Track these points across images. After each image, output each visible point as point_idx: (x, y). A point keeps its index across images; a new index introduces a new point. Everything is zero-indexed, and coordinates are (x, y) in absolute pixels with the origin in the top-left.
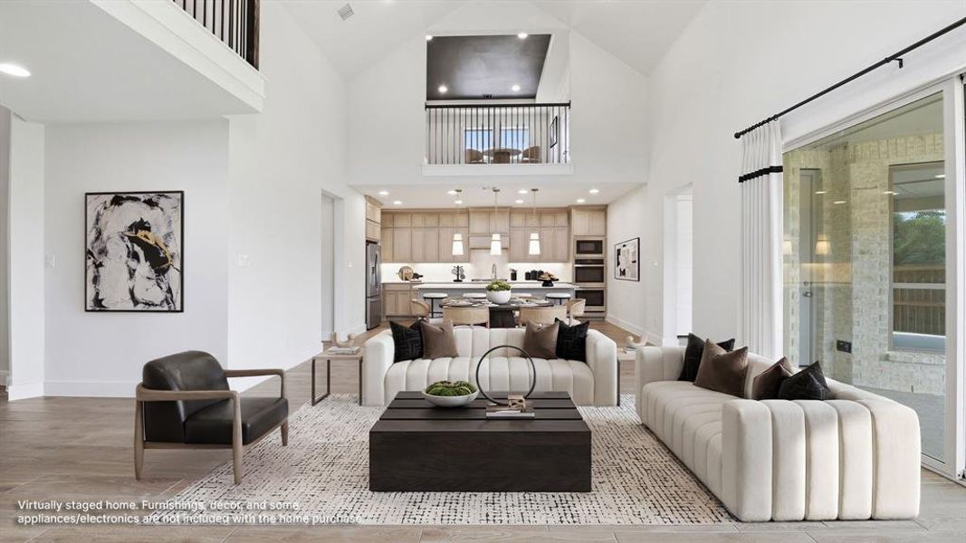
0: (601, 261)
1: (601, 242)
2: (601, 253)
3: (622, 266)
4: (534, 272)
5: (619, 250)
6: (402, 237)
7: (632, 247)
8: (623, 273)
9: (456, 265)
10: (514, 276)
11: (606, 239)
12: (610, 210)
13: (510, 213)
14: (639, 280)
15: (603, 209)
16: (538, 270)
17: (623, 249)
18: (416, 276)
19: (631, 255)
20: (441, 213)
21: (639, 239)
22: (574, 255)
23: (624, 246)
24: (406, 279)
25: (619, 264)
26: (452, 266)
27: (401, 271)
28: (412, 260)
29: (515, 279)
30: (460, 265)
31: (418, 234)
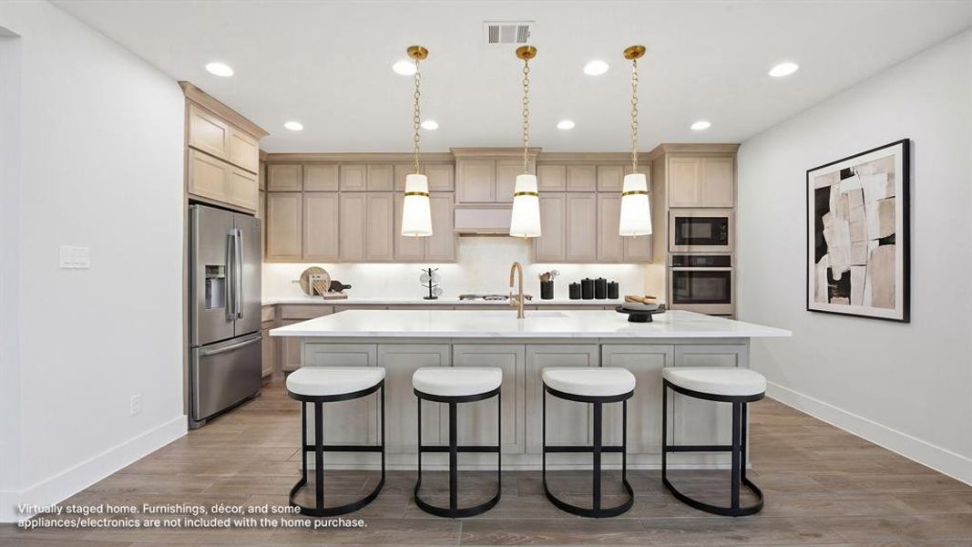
0: (725, 261)
1: (725, 220)
2: (725, 242)
3: (837, 260)
4: (586, 283)
5: (823, 196)
6: (322, 210)
7: (877, 181)
8: (841, 287)
9: (426, 266)
10: (547, 290)
11: (734, 215)
12: (742, 156)
13: (538, 163)
14: (907, 318)
15: (728, 154)
16: (593, 277)
17: (839, 189)
18: (337, 286)
19: (873, 208)
20: (400, 162)
21: (907, 144)
22: (668, 246)
23: (846, 174)
24: (316, 293)
25: (822, 249)
26: (419, 269)
27: (305, 276)
28: (339, 258)
29: (550, 296)
30: (433, 266)
31: (353, 206)
